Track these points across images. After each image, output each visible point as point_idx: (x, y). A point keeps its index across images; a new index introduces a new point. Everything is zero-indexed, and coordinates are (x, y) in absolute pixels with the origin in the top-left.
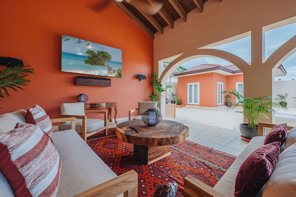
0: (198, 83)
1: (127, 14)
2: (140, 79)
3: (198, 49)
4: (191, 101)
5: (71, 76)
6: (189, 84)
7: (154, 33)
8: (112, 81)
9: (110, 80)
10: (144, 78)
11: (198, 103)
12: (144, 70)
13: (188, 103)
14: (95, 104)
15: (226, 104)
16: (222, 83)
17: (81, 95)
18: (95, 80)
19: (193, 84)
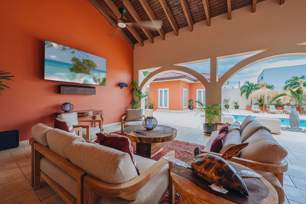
0: (168, 89)
1: (110, 23)
2: (121, 87)
3: (174, 65)
4: (161, 105)
5: (53, 84)
6: (159, 90)
7: (134, 43)
8: (97, 89)
9: (94, 88)
10: (126, 85)
11: (168, 107)
12: (125, 77)
13: (159, 107)
14: (83, 113)
15: (189, 107)
16: (187, 90)
17: (65, 104)
18: (79, 89)
19: (163, 90)
